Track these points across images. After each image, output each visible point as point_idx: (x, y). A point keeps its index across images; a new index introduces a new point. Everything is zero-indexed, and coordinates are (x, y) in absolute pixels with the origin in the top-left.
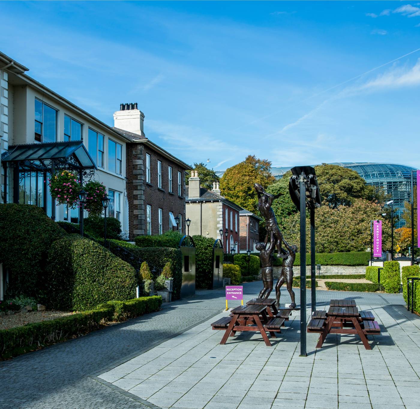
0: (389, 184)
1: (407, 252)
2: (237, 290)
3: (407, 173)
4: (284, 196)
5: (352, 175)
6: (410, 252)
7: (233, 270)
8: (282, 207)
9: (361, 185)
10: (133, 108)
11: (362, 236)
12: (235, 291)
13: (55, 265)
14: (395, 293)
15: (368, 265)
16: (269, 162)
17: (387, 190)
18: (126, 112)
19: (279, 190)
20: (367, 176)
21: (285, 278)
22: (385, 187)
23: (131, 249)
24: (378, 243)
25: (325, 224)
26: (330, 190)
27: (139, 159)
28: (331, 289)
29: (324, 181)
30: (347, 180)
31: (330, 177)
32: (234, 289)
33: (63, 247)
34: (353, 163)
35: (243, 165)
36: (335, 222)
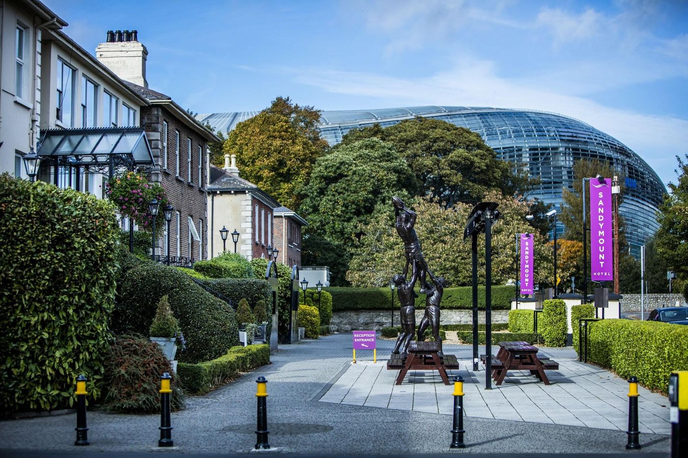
0: (532, 152)
1: (568, 287)
2: (369, 335)
3: (566, 130)
4: (349, 178)
5: (471, 142)
6: (573, 285)
7: (309, 314)
8: (345, 199)
9: (487, 161)
10: (129, 40)
11: (497, 258)
12: (365, 338)
13: (131, 303)
14: (560, 346)
15: (510, 308)
16: (316, 112)
17: (530, 164)
18: (118, 45)
19: (338, 168)
20: (492, 134)
21: (429, 320)
22: (526, 158)
23: (205, 282)
24: (527, 271)
25: (435, 236)
26: (431, 168)
27: (156, 130)
28: (466, 343)
29: (420, 152)
30: (461, 150)
31: (431, 144)
32: (364, 335)
33: (145, 278)
34: (465, 109)
35: (268, 118)
36: (451, 233)
